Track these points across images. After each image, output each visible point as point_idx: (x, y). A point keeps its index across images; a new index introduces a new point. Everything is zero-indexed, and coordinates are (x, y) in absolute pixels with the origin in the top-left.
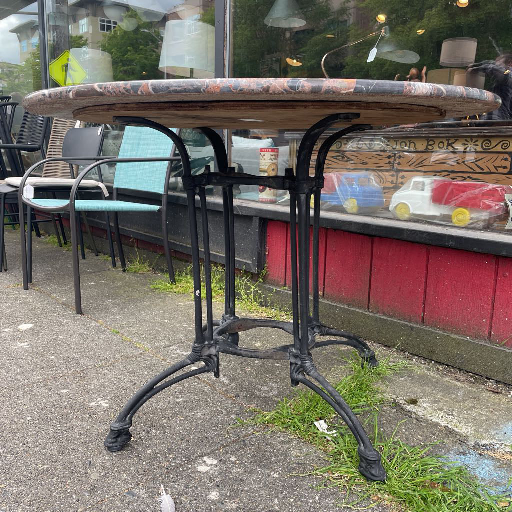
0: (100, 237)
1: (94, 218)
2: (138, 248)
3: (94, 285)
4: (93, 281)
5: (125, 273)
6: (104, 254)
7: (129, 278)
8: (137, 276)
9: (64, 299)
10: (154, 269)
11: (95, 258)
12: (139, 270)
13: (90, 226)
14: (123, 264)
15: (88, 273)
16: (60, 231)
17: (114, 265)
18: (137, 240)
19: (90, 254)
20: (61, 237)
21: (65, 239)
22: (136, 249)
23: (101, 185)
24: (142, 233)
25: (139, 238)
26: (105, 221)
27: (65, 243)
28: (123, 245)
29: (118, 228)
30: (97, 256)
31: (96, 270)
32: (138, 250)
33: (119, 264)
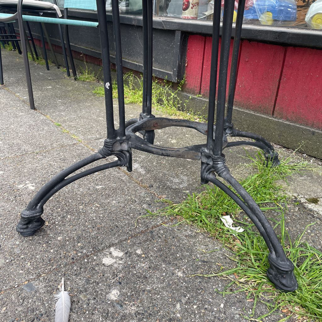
0: (61, 54)
1: (56, 39)
2: (86, 62)
3: (51, 88)
4: (51, 85)
5: (76, 81)
6: (64, 67)
7: (79, 85)
8: (85, 84)
9: (25, 98)
10: (98, 79)
11: (57, 70)
12: (87, 79)
13: (52, 45)
14: (75, 74)
15: (50, 80)
16: (33, 49)
17: (69, 75)
18: (86, 55)
19: (54, 67)
20: (34, 53)
21: (37, 55)
22: (85, 63)
23: (55, 7)
24: (89, 49)
25: (87, 53)
26: (60, 39)
27: (38, 59)
28: (74, 59)
29: (69, 45)
30: (59, 68)
31: (55, 78)
32: (87, 64)
33: (72, 74)
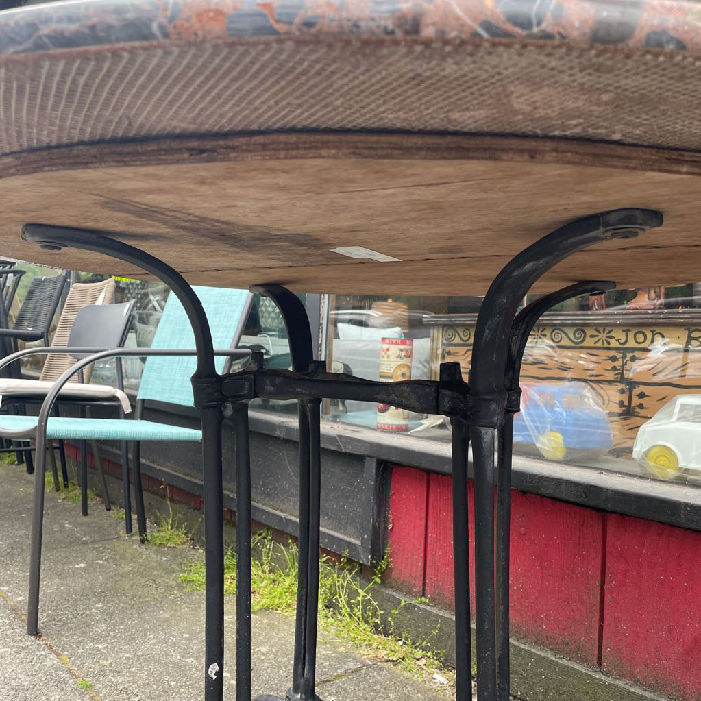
0: (118, 478)
1: (113, 447)
2: (172, 500)
3: (84, 568)
4: (85, 559)
5: (144, 546)
6: (121, 508)
7: (148, 556)
8: (163, 554)
9: (20, 599)
10: (193, 540)
11: (105, 513)
12: (168, 540)
13: (102, 460)
14: (143, 530)
15: (85, 543)
16: (59, 464)
17: (129, 530)
18: (172, 487)
19: (100, 507)
20: (60, 473)
21: (66, 478)
22: (169, 503)
23: (120, 394)
24: (180, 475)
25: (175, 483)
26: (120, 449)
27: (66, 486)
28: (144, 492)
29: (139, 463)
30: (109, 509)
31: (97, 537)
32: (173, 504)
33: (135, 527)
